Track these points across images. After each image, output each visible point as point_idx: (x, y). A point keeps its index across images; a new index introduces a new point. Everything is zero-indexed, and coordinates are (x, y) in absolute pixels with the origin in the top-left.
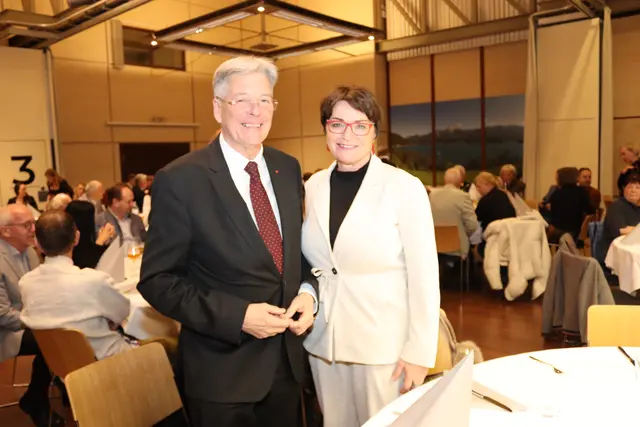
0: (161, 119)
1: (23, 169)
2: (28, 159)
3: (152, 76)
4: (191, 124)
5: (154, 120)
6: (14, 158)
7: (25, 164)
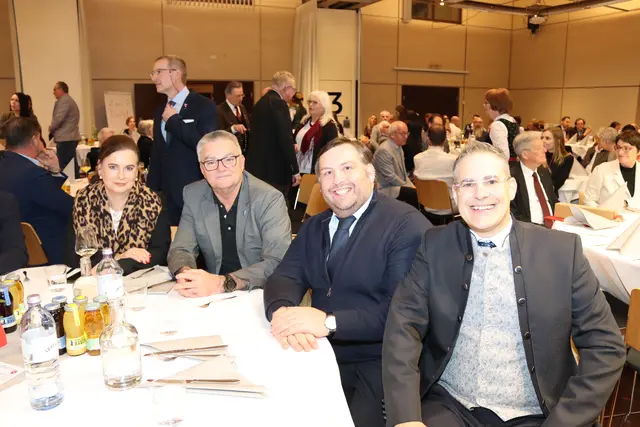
0: (437, 66)
1: (335, 102)
2: (338, 95)
3: (434, 29)
4: (463, 72)
5: (431, 66)
6: (330, 94)
7: (337, 99)
